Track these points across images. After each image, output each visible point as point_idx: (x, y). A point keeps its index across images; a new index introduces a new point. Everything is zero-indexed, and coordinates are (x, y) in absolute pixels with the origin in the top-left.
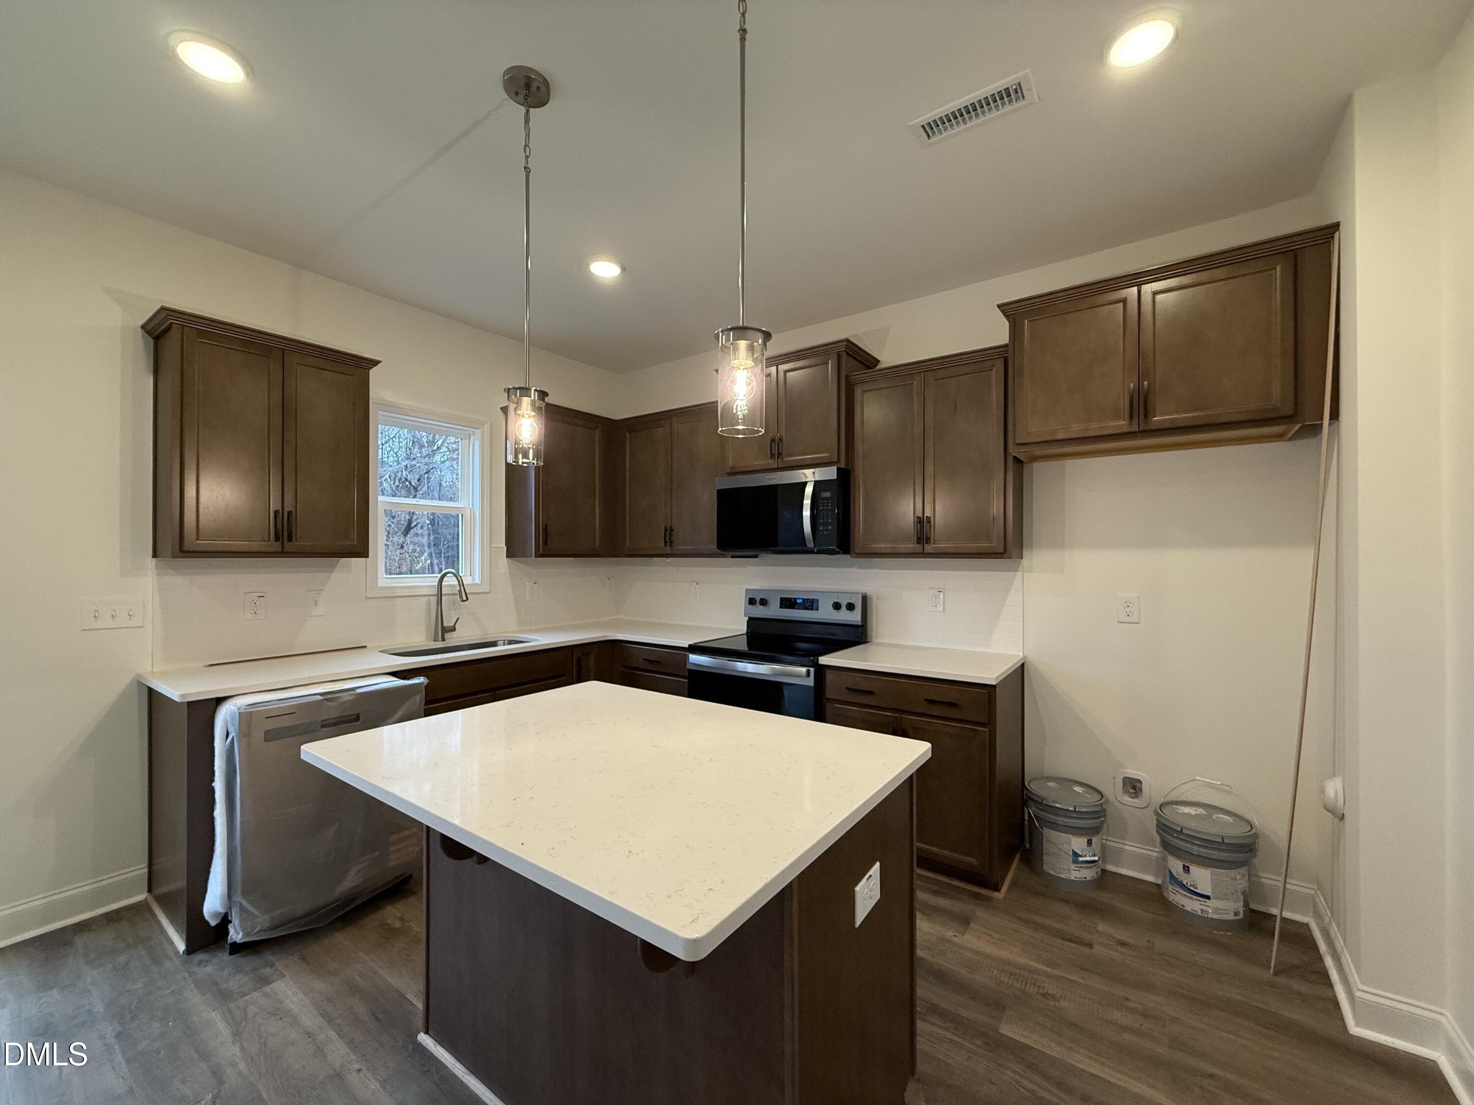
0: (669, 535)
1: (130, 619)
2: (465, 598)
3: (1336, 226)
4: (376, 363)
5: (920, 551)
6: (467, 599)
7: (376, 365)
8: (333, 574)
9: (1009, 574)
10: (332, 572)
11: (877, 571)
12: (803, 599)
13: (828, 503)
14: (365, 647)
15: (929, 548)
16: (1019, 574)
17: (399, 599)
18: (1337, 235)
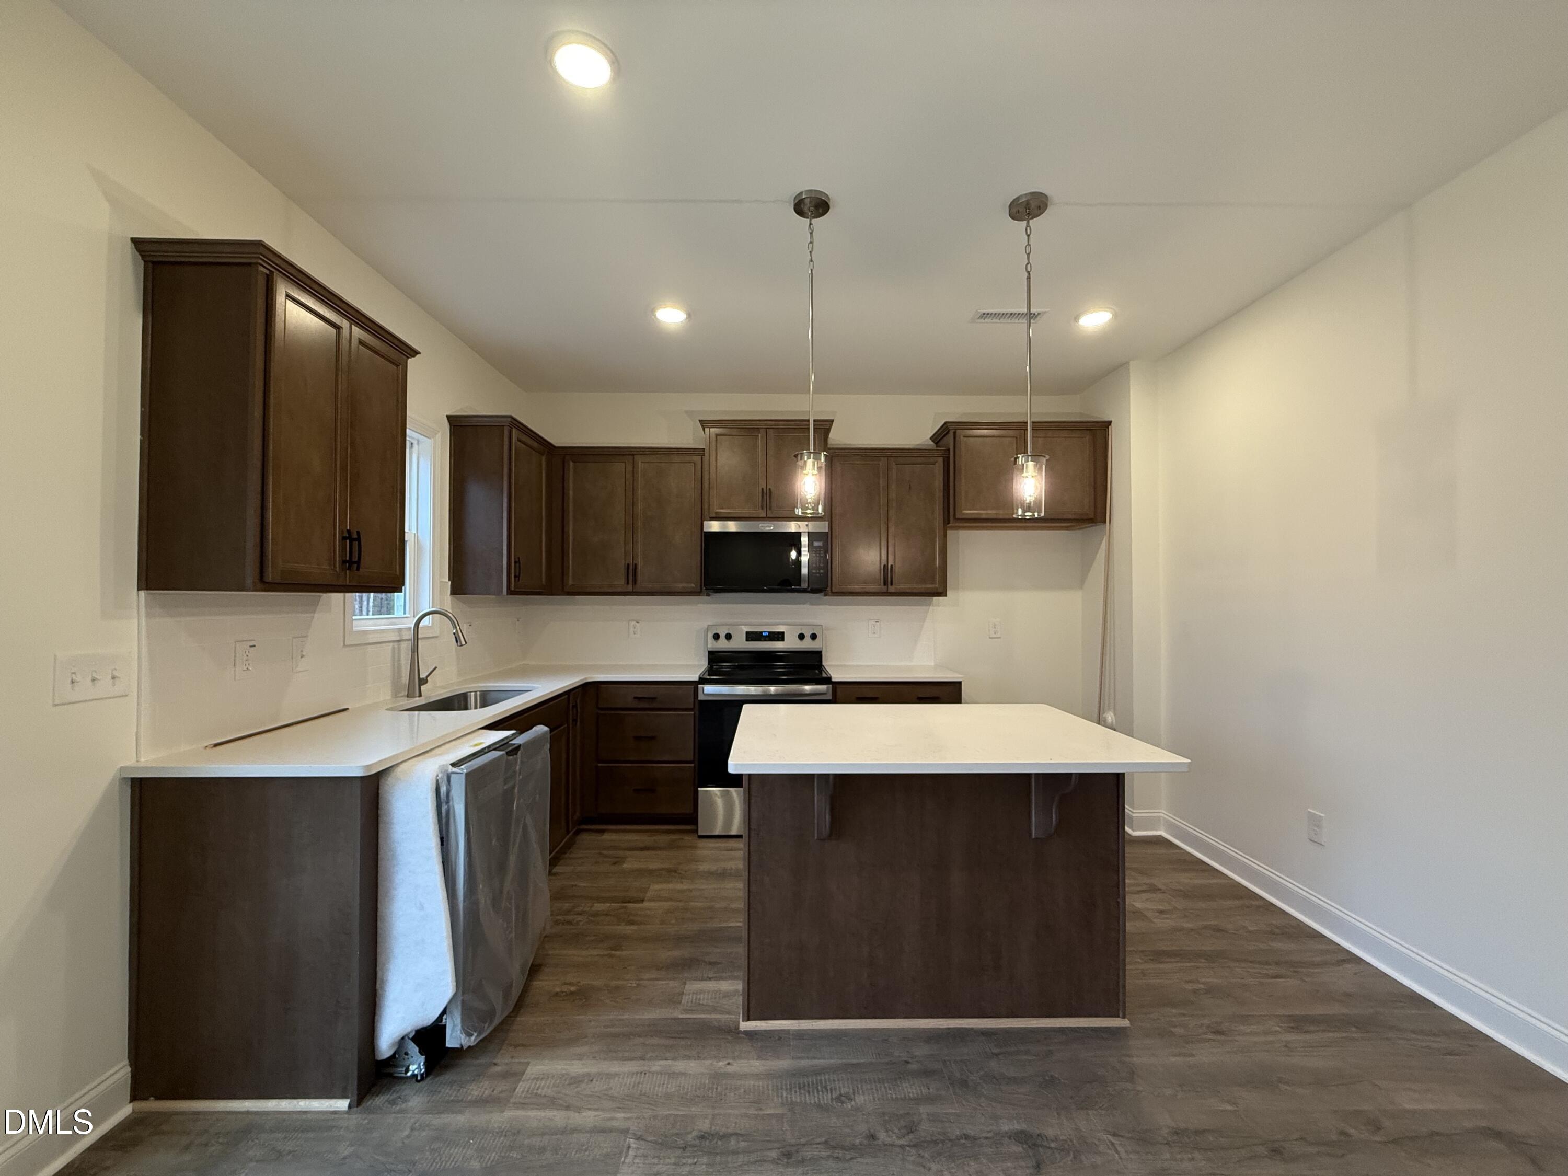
0: (632, 573)
1: (114, 684)
2: (463, 643)
3: (1110, 423)
4: (415, 353)
5: (885, 591)
6: (466, 643)
7: (414, 356)
8: (316, 615)
9: (924, 608)
10: (314, 612)
11: (828, 607)
12: (769, 632)
13: (820, 551)
14: (347, 709)
15: (892, 589)
16: (931, 608)
17: (369, 646)
18: (1110, 427)
